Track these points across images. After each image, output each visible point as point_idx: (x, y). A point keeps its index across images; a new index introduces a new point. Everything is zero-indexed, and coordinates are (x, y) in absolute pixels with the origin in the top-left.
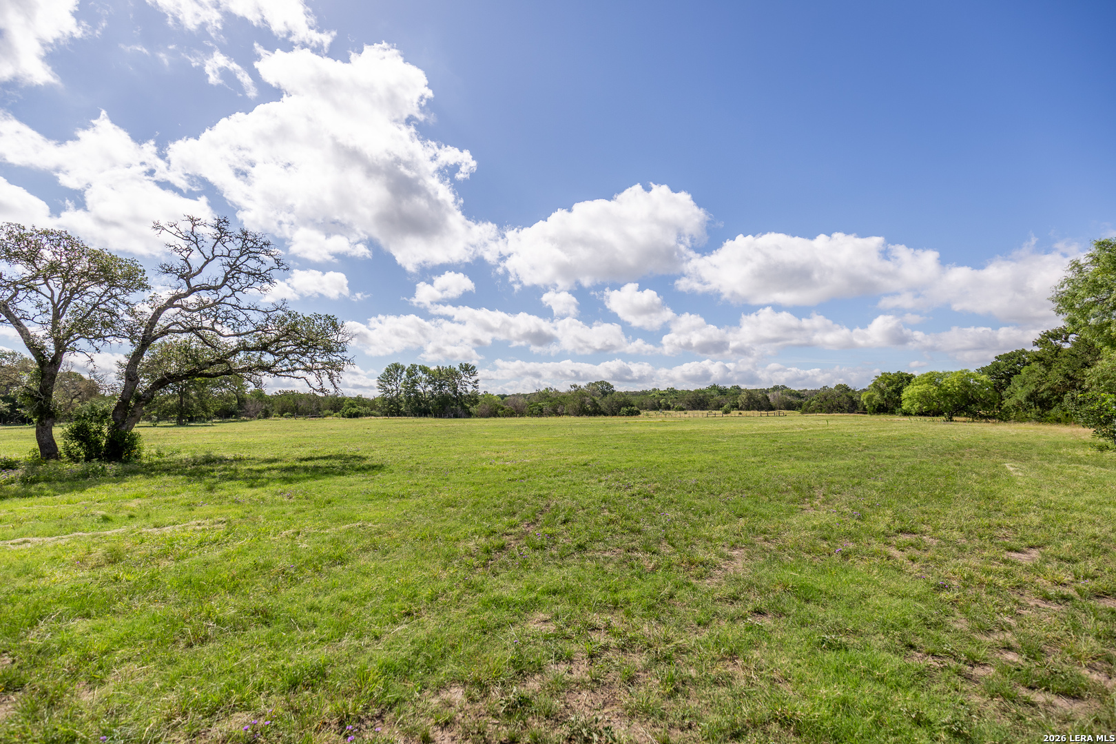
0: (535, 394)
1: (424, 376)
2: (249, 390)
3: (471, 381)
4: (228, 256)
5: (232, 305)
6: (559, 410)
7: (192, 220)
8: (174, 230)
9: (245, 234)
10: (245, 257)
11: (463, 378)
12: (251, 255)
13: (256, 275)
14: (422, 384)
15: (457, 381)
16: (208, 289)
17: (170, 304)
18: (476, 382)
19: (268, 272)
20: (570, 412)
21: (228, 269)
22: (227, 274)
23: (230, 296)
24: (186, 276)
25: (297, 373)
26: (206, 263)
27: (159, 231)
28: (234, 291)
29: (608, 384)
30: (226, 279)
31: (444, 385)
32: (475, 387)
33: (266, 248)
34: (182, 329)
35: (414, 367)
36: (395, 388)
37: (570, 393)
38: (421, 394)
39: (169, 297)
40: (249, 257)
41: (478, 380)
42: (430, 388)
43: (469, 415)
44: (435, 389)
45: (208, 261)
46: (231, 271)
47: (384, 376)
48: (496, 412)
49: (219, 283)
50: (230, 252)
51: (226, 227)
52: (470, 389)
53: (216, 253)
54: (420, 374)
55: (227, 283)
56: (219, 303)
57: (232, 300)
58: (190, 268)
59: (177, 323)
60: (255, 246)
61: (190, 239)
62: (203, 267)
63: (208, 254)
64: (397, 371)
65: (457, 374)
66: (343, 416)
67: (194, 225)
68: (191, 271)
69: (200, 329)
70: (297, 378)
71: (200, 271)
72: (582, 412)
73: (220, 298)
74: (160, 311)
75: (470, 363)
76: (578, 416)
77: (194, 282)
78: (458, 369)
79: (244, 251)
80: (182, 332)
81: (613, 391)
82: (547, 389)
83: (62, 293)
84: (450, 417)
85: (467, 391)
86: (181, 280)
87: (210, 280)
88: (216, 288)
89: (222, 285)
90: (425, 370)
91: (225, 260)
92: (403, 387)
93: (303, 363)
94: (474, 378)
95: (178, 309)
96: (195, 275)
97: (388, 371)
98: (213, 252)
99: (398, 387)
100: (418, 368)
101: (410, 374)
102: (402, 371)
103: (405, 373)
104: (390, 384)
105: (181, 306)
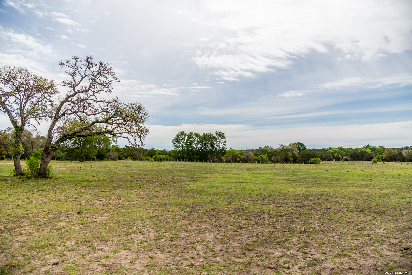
0: (259, 150)
1: (197, 139)
2: (111, 145)
3: (222, 141)
4: (92, 75)
5: (93, 100)
6: (272, 159)
7: (76, 58)
8: (68, 64)
9: (101, 64)
10: (99, 75)
11: (218, 140)
12: (102, 74)
13: (104, 84)
14: (196, 143)
15: (214, 141)
16: (83, 92)
17: (66, 100)
18: (225, 142)
19: (110, 83)
20: (279, 160)
21: (91, 81)
22: (91, 84)
23: (93, 96)
24: (73, 86)
25: (123, 135)
26: (82, 79)
27: (62, 65)
28: (94, 93)
29: (302, 144)
30: (90, 87)
31: (207, 143)
32: (224, 145)
33: (110, 71)
34: (71, 112)
35: (191, 133)
36: (181, 145)
37: (279, 149)
38: (194, 148)
39: (66, 97)
40: (101, 75)
41: (226, 141)
42: (200, 145)
43: (221, 161)
44: (202, 146)
45: (83, 78)
46: (93, 82)
47: (176, 139)
48: (236, 160)
49: (87, 89)
50: (92, 72)
51: (91, 61)
52: (221, 146)
53: (86, 74)
54: (195, 137)
55: (91, 89)
56: (88, 99)
57: (94, 98)
58: (75, 82)
59: (69, 109)
60: (104, 70)
61: (75, 68)
62: (80, 81)
63: (83, 74)
64: (182, 136)
65: (214, 138)
66: (155, 160)
67: (77, 61)
68: (75, 84)
69: (78, 112)
70: (124, 137)
71: (79, 83)
72: (286, 160)
73: (88, 96)
74: (62, 103)
75: (221, 132)
76: (283, 163)
77: (77, 89)
78: (215, 135)
79: (100, 73)
80: (71, 114)
81: (305, 148)
82: (266, 147)
83: (24, 96)
84: (210, 162)
85: (219, 147)
86: (71, 88)
87: (83, 87)
88: (86, 91)
89: (88, 90)
90: (197, 135)
91: (90, 77)
92: (185, 144)
93: (127, 130)
94: (224, 140)
95: (69, 103)
96: (77, 85)
97: (178, 136)
98: (85, 73)
99: (182, 145)
100: (193, 134)
101: (189, 137)
102: (185, 135)
103: (187, 137)
104: (179, 143)
105: (71, 101)
